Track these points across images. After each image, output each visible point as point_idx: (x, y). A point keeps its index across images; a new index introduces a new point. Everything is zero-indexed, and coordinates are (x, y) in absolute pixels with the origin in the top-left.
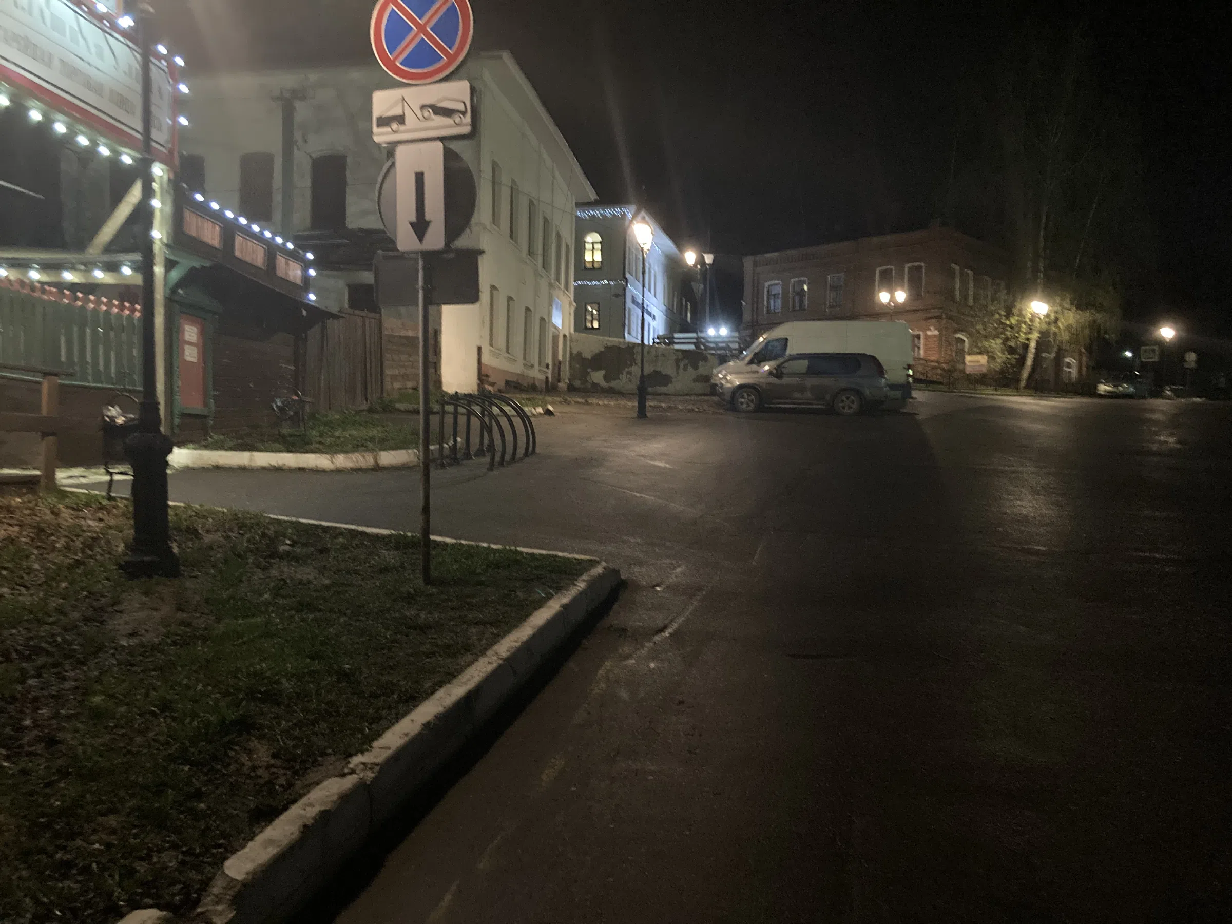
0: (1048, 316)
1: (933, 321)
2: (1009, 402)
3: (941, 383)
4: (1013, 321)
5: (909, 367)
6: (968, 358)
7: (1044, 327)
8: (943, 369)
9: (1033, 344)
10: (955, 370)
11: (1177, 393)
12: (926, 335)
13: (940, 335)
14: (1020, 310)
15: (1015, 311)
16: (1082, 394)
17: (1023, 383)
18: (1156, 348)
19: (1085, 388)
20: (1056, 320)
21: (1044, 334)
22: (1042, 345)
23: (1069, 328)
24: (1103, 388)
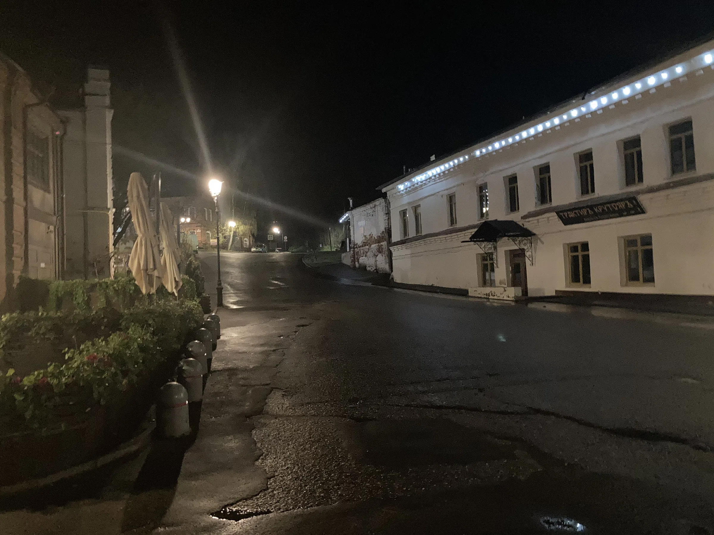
0: (235, 227)
1: (199, 227)
2: (225, 255)
3: (203, 248)
4: (225, 228)
5: (197, 246)
6: (211, 240)
7: (235, 230)
8: (203, 243)
9: (232, 235)
10: (207, 244)
11: (280, 251)
12: (196, 232)
13: (201, 232)
14: (227, 225)
15: (225, 225)
16: (248, 252)
17: (229, 248)
18: (272, 235)
19: (248, 250)
20: (238, 228)
21: (235, 232)
22: (234, 236)
23: (242, 231)
24: (253, 249)
